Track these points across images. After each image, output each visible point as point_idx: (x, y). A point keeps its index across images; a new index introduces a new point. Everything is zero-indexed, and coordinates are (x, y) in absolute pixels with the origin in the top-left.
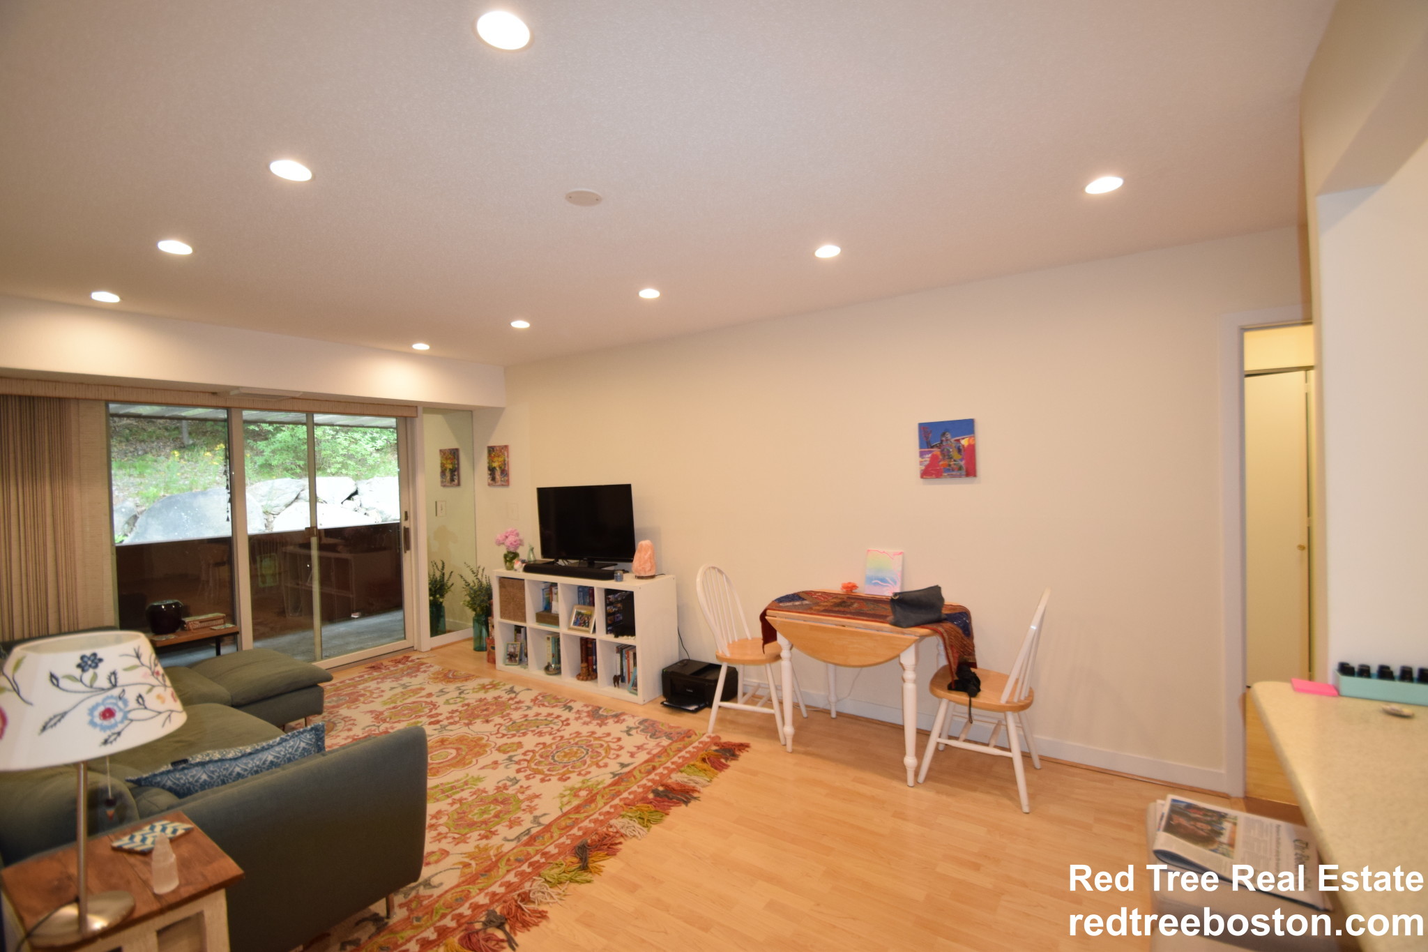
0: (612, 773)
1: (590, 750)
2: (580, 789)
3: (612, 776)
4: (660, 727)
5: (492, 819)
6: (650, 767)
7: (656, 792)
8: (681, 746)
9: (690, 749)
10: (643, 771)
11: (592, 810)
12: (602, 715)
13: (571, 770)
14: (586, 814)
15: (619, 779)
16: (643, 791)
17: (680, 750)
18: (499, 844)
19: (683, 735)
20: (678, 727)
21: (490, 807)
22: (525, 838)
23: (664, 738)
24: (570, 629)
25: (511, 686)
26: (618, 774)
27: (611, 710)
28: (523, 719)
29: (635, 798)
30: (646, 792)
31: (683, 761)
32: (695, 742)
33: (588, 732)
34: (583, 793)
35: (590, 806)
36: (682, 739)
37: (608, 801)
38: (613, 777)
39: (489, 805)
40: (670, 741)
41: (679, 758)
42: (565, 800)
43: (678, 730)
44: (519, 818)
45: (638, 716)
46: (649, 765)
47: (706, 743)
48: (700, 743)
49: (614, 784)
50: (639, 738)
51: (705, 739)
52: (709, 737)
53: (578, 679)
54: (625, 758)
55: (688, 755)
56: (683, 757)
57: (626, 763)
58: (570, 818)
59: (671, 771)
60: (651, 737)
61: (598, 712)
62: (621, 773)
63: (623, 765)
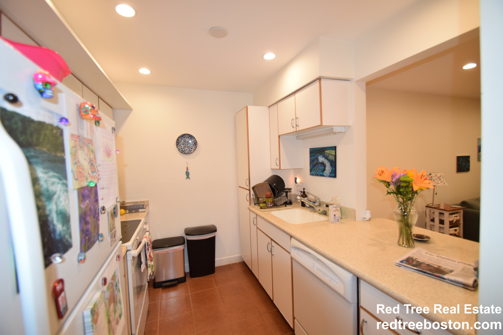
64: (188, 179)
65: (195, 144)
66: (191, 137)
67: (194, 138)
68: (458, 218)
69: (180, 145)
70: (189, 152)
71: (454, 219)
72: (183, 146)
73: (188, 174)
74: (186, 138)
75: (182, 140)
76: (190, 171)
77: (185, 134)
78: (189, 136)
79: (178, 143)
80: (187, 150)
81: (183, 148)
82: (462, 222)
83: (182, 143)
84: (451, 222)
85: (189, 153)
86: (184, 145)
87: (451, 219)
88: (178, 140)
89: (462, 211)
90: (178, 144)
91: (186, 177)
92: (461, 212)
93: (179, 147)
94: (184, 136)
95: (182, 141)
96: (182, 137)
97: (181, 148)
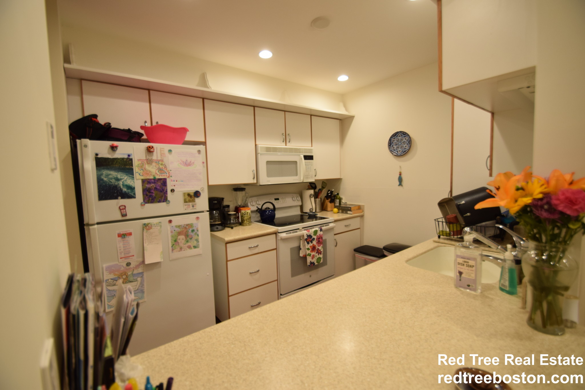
64: (400, 186)
65: (409, 142)
66: (405, 134)
67: (407, 135)
69: (393, 146)
70: (402, 153)
72: (395, 147)
73: (400, 180)
74: (399, 136)
75: (394, 139)
76: (403, 176)
77: (398, 132)
78: (402, 133)
79: (390, 143)
80: (400, 151)
81: (396, 149)
83: (395, 143)
85: (402, 155)
86: (397, 146)
88: (390, 140)
90: (390, 145)
91: (398, 183)
93: (392, 148)
94: (396, 134)
95: (395, 141)
96: (395, 136)
97: (393, 150)
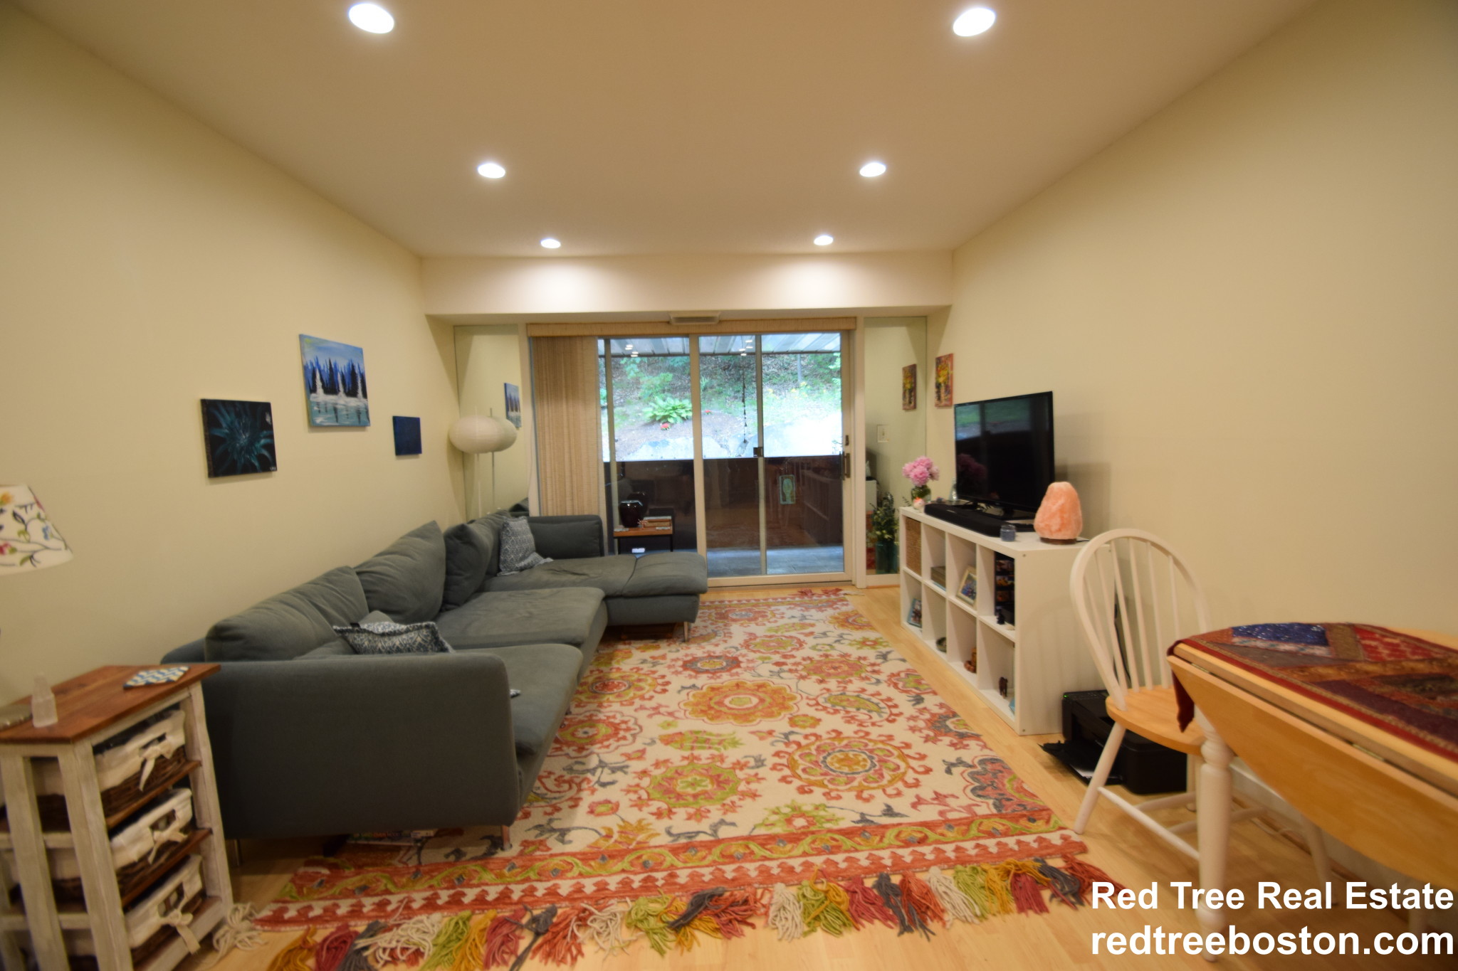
0: (862, 815)
1: (877, 768)
2: (803, 815)
3: (858, 817)
4: (1006, 781)
5: (689, 798)
6: (919, 835)
7: (883, 882)
8: (1001, 828)
9: (1011, 842)
10: (903, 836)
11: (781, 852)
12: (947, 726)
13: (826, 782)
14: (767, 854)
15: (864, 829)
16: (866, 868)
17: (991, 834)
18: (658, 831)
19: (1025, 812)
20: (1033, 796)
21: (702, 781)
22: (683, 841)
23: (991, 802)
24: (958, 597)
25: (887, 649)
26: (868, 821)
27: (966, 725)
28: (856, 694)
29: (845, 870)
30: (868, 871)
31: (977, 855)
32: (1032, 833)
33: (902, 743)
34: (800, 822)
35: (785, 845)
36: (1015, 819)
37: (811, 852)
38: (858, 822)
39: (704, 779)
40: (995, 811)
41: (978, 846)
42: (774, 818)
43: (1027, 800)
44: (709, 811)
45: (991, 750)
46: (921, 832)
47: (1050, 845)
48: (1040, 840)
49: (848, 833)
50: (956, 784)
51: (1055, 838)
52: (1064, 838)
53: (965, 666)
54: (900, 805)
55: (994, 850)
56: (985, 848)
57: (896, 810)
58: (747, 847)
59: (942, 861)
60: (973, 790)
61: (945, 721)
62: (872, 822)
63: (889, 812)
68: (175, 740)
71: (144, 764)
82: (204, 752)
84: (110, 799)
87: (114, 777)
89: (197, 693)
92: (190, 697)
